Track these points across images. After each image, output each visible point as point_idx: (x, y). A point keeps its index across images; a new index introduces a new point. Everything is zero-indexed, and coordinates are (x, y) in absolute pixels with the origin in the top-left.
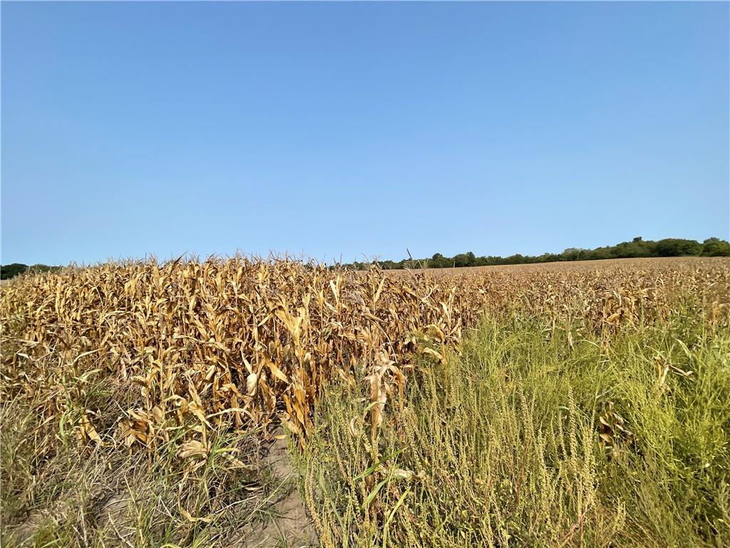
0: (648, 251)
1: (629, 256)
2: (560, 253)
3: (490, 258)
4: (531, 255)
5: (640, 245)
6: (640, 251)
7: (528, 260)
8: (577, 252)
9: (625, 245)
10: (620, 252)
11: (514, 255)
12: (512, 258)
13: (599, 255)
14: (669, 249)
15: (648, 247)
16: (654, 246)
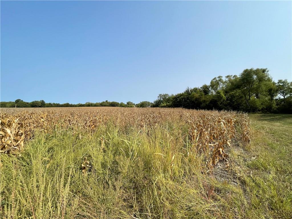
0: (109, 105)
1: (105, 106)
2: (84, 104)
3: (54, 104)
4: (73, 104)
5: (107, 103)
6: (107, 105)
7: (72, 106)
8: (90, 104)
9: (104, 102)
10: (102, 105)
11: (66, 103)
12: (65, 104)
13: (97, 105)
14: (114, 105)
15: (109, 104)
16: (110, 104)
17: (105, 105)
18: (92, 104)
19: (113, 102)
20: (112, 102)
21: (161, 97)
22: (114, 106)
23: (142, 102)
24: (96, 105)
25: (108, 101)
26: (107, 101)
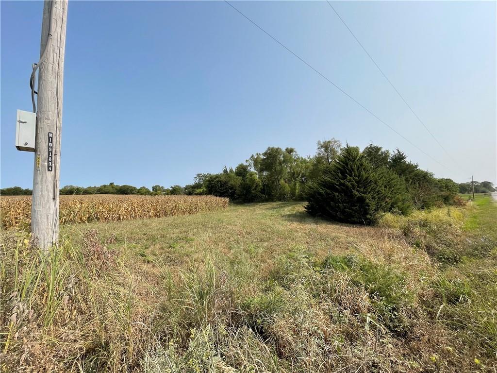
0: (115, 191)
1: (106, 193)
5: (113, 188)
6: (111, 191)
9: (105, 186)
10: (102, 191)
13: (89, 192)
14: (125, 191)
15: (116, 189)
16: (118, 189)
17: (107, 191)
18: (78, 189)
19: (124, 186)
20: (122, 186)
21: (200, 179)
22: (126, 194)
23: (173, 187)
24: (86, 192)
25: (115, 184)
26: (111, 184)
